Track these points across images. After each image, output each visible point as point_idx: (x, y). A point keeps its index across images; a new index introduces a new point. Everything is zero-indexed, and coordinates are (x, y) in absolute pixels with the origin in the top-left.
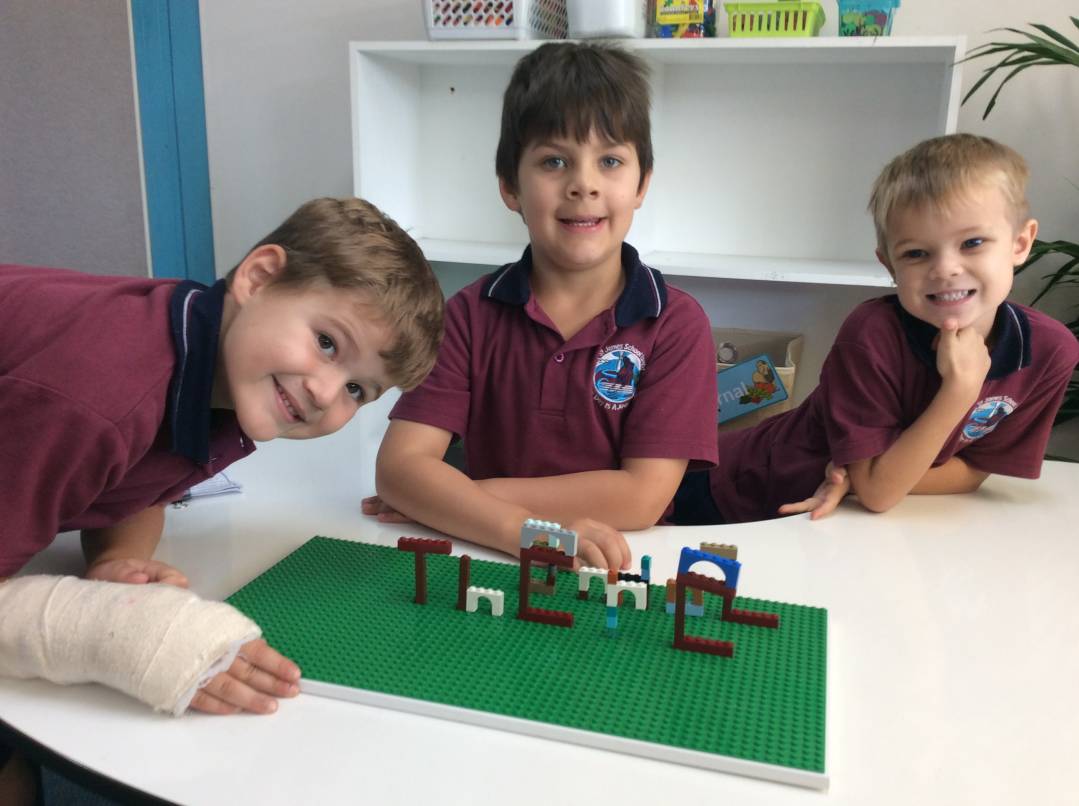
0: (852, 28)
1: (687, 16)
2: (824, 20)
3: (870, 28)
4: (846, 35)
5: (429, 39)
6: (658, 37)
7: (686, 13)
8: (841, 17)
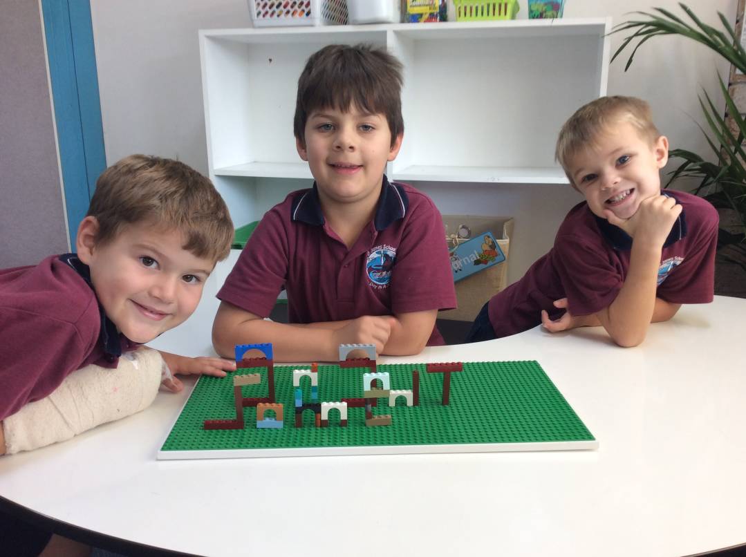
0: (537, 13)
1: (428, 7)
2: (519, 9)
3: (549, 13)
4: (533, 18)
5: (254, 27)
6: (409, 22)
7: (427, 5)
8: (530, 6)
